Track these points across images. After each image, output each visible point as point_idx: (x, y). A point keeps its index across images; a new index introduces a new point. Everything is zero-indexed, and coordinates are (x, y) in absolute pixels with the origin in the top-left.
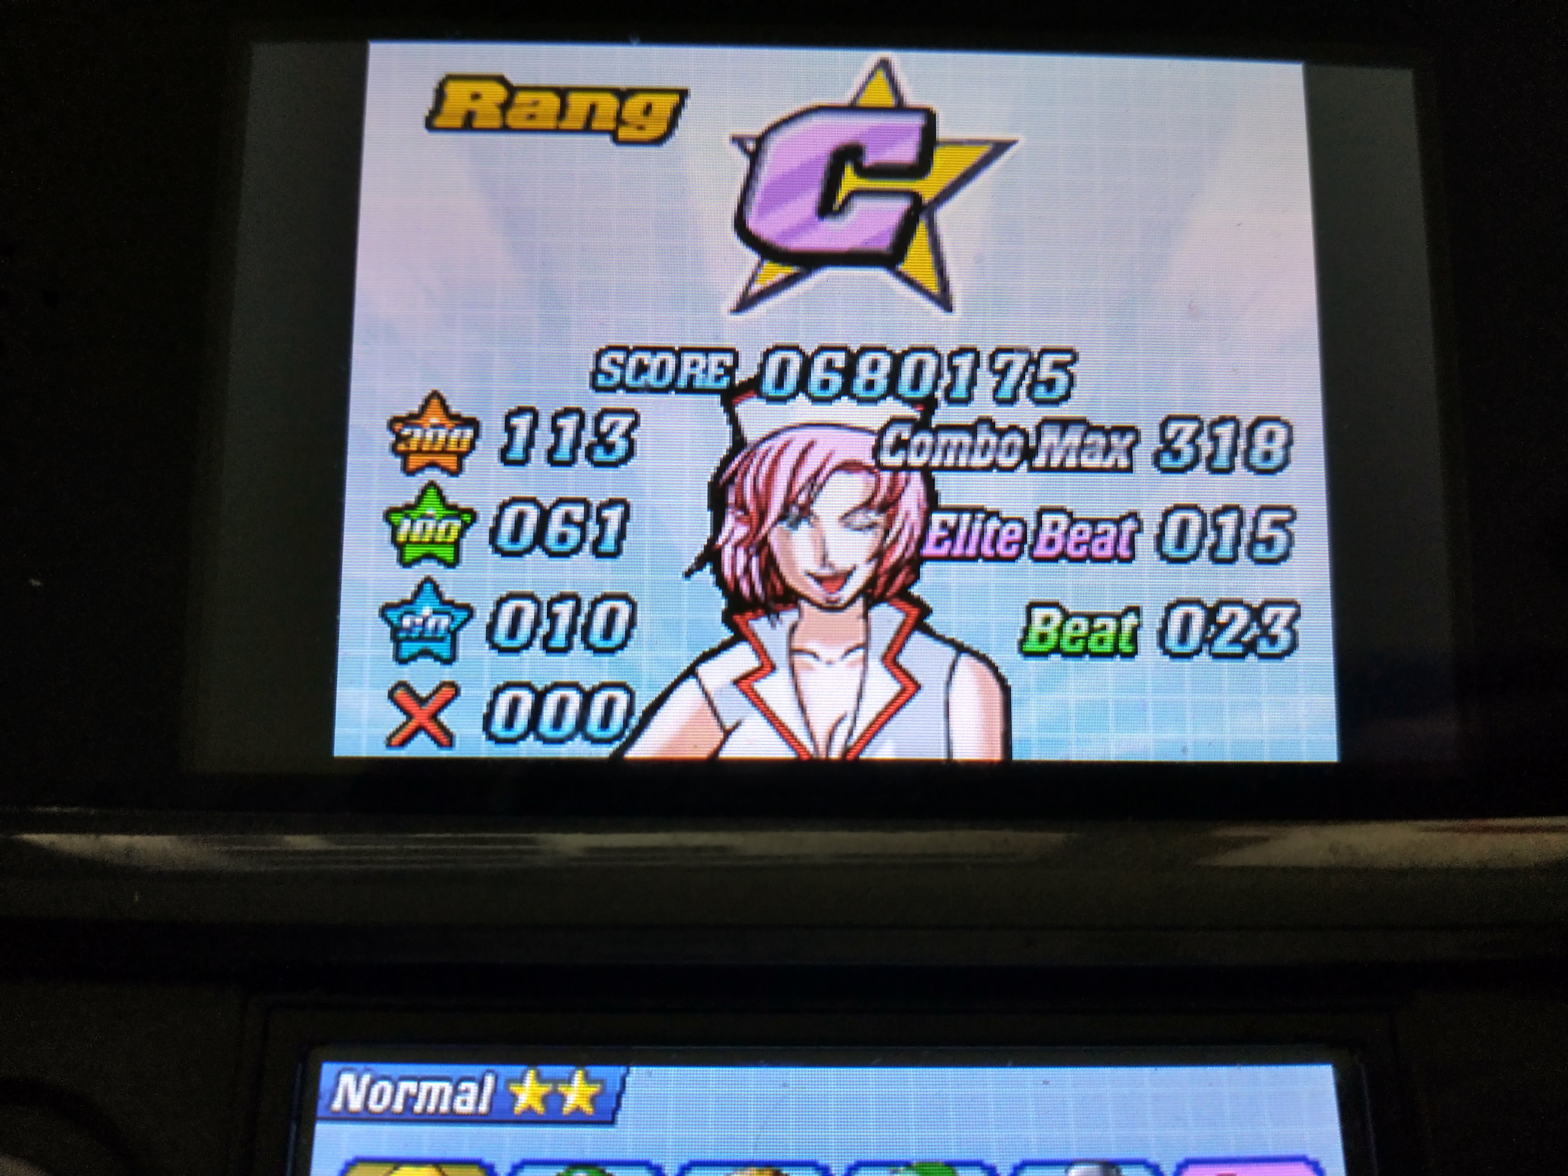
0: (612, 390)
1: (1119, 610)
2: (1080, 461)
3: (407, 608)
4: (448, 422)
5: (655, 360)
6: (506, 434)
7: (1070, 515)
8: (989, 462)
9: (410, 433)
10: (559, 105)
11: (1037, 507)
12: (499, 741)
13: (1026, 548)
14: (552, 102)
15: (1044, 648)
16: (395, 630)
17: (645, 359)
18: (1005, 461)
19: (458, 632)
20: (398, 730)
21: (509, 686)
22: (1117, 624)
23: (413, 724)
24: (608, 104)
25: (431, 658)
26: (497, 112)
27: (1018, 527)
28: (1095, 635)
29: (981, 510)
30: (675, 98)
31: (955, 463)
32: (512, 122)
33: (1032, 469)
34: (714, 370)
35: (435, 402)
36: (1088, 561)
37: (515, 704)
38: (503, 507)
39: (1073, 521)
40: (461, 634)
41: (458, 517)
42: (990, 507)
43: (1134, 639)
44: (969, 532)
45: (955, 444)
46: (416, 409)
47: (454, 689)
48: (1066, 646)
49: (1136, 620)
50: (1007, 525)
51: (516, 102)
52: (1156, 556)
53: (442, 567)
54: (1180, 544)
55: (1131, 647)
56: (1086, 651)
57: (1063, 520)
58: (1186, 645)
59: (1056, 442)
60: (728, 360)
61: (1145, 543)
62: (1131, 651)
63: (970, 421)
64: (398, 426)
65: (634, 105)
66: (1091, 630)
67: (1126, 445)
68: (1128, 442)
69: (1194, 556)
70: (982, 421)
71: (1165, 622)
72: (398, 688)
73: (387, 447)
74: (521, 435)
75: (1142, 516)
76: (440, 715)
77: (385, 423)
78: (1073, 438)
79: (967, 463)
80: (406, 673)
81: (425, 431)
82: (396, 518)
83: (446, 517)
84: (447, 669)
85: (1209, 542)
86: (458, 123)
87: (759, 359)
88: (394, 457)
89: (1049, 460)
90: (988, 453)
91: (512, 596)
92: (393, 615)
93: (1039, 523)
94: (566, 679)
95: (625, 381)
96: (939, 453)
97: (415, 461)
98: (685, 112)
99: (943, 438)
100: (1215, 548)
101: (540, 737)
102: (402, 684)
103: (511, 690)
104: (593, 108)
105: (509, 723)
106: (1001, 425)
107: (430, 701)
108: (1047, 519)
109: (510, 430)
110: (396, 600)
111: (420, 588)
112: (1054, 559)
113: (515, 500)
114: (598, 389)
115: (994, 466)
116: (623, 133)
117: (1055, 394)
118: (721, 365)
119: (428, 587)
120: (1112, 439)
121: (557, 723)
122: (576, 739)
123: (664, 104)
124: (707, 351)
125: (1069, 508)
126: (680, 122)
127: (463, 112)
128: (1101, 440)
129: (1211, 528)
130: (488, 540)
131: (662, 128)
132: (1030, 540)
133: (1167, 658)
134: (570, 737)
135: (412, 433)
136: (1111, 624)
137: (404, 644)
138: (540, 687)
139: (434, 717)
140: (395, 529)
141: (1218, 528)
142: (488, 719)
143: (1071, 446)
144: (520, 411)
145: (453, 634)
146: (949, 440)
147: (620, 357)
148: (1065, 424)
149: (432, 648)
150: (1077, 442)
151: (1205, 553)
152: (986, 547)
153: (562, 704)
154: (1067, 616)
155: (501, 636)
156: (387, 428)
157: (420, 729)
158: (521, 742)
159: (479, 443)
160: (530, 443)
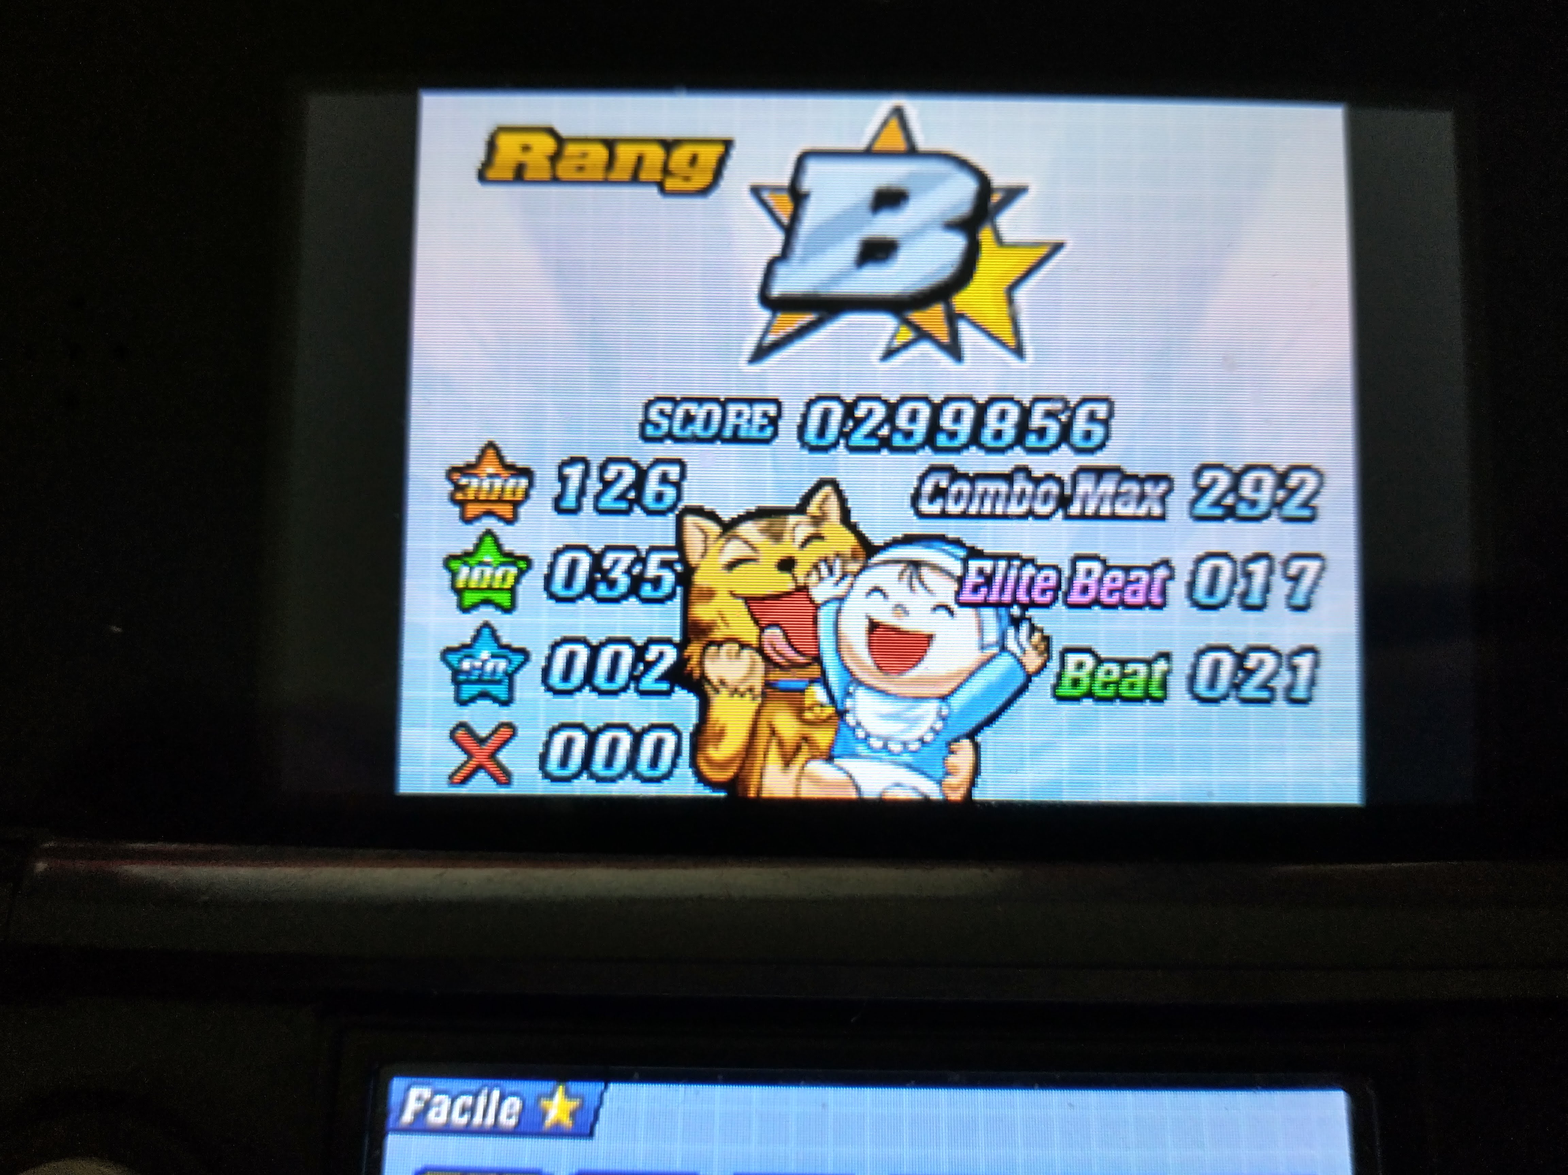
0: (660, 440)
1: (1149, 655)
2: (1114, 510)
3: (467, 651)
4: (503, 472)
5: (701, 411)
6: (560, 484)
7: (1104, 562)
8: (1025, 511)
9: (467, 483)
10: (608, 157)
11: (1071, 554)
12: (555, 779)
13: (1060, 594)
14: (600, 153)
15: (1076, 692)
16: (456, 672)
17: (692, 411)
18: (1041, 509)
19: (515, 675)
20: (460, 768)
21: (564, 726)
22: (1147, 669)
23: (473, 763)
24: (655, 154)
25: (490, 700)
26: (546, 164)
27: (1052, 574)
28: (1126, 679)
29: (1017, 557)
30: (719, 149)
31: (992, 512)
32: (562, 173)
33: (1068, 517)
34: (758, 420)
35: (491, 452)
36: (1120, 608)
37: (569, 743)
38: (557, 553)
39: (1107, 568)
40: (519, 678)
41: (513, 564)
42: (1026, 554)
43: (1164, 685)
44: (1005, 578)
45: (992, 493)
46: (472, 460)
47: (512, 730)
48: (1099, 692)
49: (1166, 665)
50: (1041, 572)
51: (566, 154)
52: (1187, 603)
53: (499, 613)
54: (1211, 590)
55: (1160, 692)
56: (1118, 696)
57: (1096, 567)
58: (1213, 691)
59: (1090, 491)
60: (772, 410)
61: (1177, 590)
62: (1160, 695)
63: (1007, 469)
64: (456, 476)
65: (681, 156)
66: (1124, 675)
67: (1159, 494)
68: (1161, 491)
69: (1224, 604)
70: (1019, 469)
71: (1195, 667)
72: (460, 728)
73: (446, 497)
74: (574, 485)
75: (1174, 563)
76: (499, 755)
77: (443, 473)
78: (1108, 486)
79: (1003, 512)
80: (467, 714)
81: (482, 480)
82: (454, 565)
83: (503, 564)
84: (505, 710)
85: (1239, 589)
86: (510, 175)
87: (802, 409)
88: (452, 506)
89: (1084, 507)
90: (1024, 501)
91: (566, 640)
92: (453, 658)
93: (1074, 570)
94: (617, 720)
95: (672, 432)
96: (976, 501)
97: (473, 510)
98: (731, 163)
99: (980, 486)
100: (1245, 594)
101: (593, 776)
102: (462, 725)
103: (565, 731)
104: (640, 159)
105: (564, 762)
106: (1038, 473)
107: (490, 741)
108: (1082, 566)
109: (563, 479)
110: (456, 644)
111: (478, 633)
112: (1087, 606)
113: (568, 548)
114: (646, 439)
115: (1030, 513)
116: (670, 184)
117: (1091, 444)
118: (765, 415)
119: (486, 631)
120: (1145, 488)
121: (609, 762)
122: (626, 778)
123: (709, 155)
124: (751, 402)
125: (1103, 555)
126: (727, 173)
127: (513, 164)
128: (1135, 488)
129: (1242, 574)
130: (543, 587)
131: (707, 178)
132: (1064, 587)
133: (1195, 703)
134: (621, 776)
135: (470, 482)
136: (1142, 668)
137: (464, 686)
138: (592, 728)
139: (493, 756)
140: (454, 575)
141: (1248, 575)
142: (544, 758)
143: (1105, 495)
144: (573, 461)
145: (510, 676)
146: (986, 488)
147: (668, 407)
148: (1100, 473)
149: (490, 690)
150: (1111, 491)
151: (1234, 600)
152: (1021, 593)
153: (614, 744)
154: (1099, 661)
155: (555, 679)
156: (446, 478)
157: (479, 767)
158: (575, 781)
159: (533, 493)
160: (582, 492)
